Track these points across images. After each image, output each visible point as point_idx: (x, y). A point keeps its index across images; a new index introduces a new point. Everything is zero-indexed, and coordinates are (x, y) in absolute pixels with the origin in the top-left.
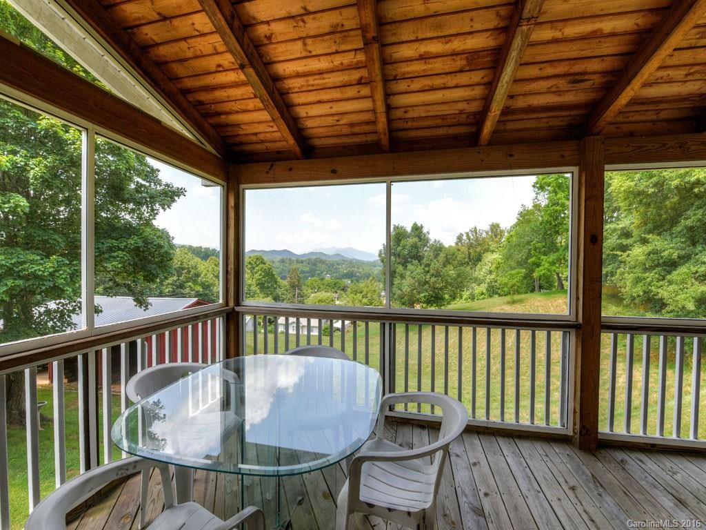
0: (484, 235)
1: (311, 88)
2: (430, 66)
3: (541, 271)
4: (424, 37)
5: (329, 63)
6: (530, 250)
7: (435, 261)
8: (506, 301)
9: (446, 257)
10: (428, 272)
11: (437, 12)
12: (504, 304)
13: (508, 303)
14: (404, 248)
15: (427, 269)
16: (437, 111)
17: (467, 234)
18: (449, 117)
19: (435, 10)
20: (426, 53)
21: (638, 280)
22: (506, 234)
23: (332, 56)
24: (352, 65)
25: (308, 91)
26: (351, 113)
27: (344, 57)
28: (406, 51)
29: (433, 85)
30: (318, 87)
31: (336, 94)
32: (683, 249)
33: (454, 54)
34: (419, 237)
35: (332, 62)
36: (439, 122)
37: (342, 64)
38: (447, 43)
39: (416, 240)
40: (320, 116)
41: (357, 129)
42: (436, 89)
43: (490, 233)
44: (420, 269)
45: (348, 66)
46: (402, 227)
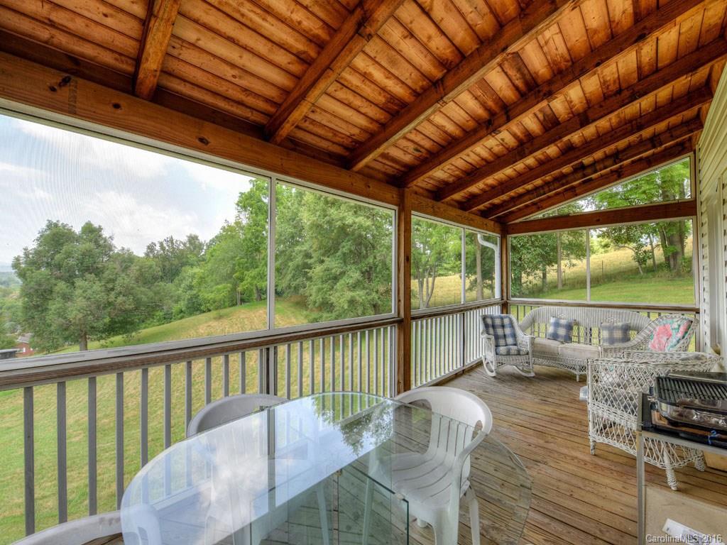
0: (181, 247)
1: (237, 16)
2: (363, 86)
3: (245, 285)
4: (379, 61)
5: (288, 10)
6: (234, 265)
7: (123, 275)
8: (212, 316)
9: (140, 270)
10: (112, 289)
11: (401, 51)
12: (210, 320)
13: (215, 318)
14: (69, 255)
15: (110, 286)
16: (337, 125)
17: (161, 244)
18: (340, 135)
19: (401, 49)
20: (370, 74)
21: (319, 290)
22: (205, 248)
23: (298, 7)
24: (307, 32)
25: (228, 15)
26: (259, 78)
27: (308, 18)
28: (360, 62)
29: (352, 102)
30: (250, 24)
31: (261, 46)
32: (342, 268)
33: (383, 89)
34: (96, 242)
35: (292, 13)
36: (330, 135)
37: (300, 23)
38: (387, 78)
39: (92, 245)
40: (214, 56)
41: (250, 100)
42: (351, 107)
43: (188, 245)
44: (97, 287)
45: (304, 31)
46: (64, 226)
